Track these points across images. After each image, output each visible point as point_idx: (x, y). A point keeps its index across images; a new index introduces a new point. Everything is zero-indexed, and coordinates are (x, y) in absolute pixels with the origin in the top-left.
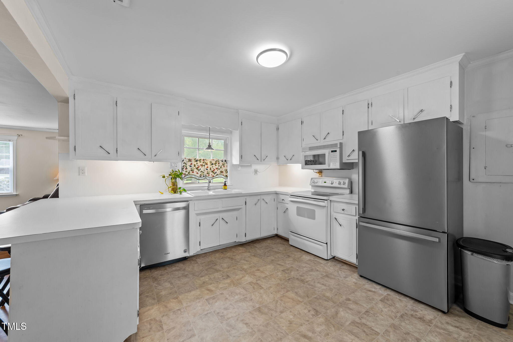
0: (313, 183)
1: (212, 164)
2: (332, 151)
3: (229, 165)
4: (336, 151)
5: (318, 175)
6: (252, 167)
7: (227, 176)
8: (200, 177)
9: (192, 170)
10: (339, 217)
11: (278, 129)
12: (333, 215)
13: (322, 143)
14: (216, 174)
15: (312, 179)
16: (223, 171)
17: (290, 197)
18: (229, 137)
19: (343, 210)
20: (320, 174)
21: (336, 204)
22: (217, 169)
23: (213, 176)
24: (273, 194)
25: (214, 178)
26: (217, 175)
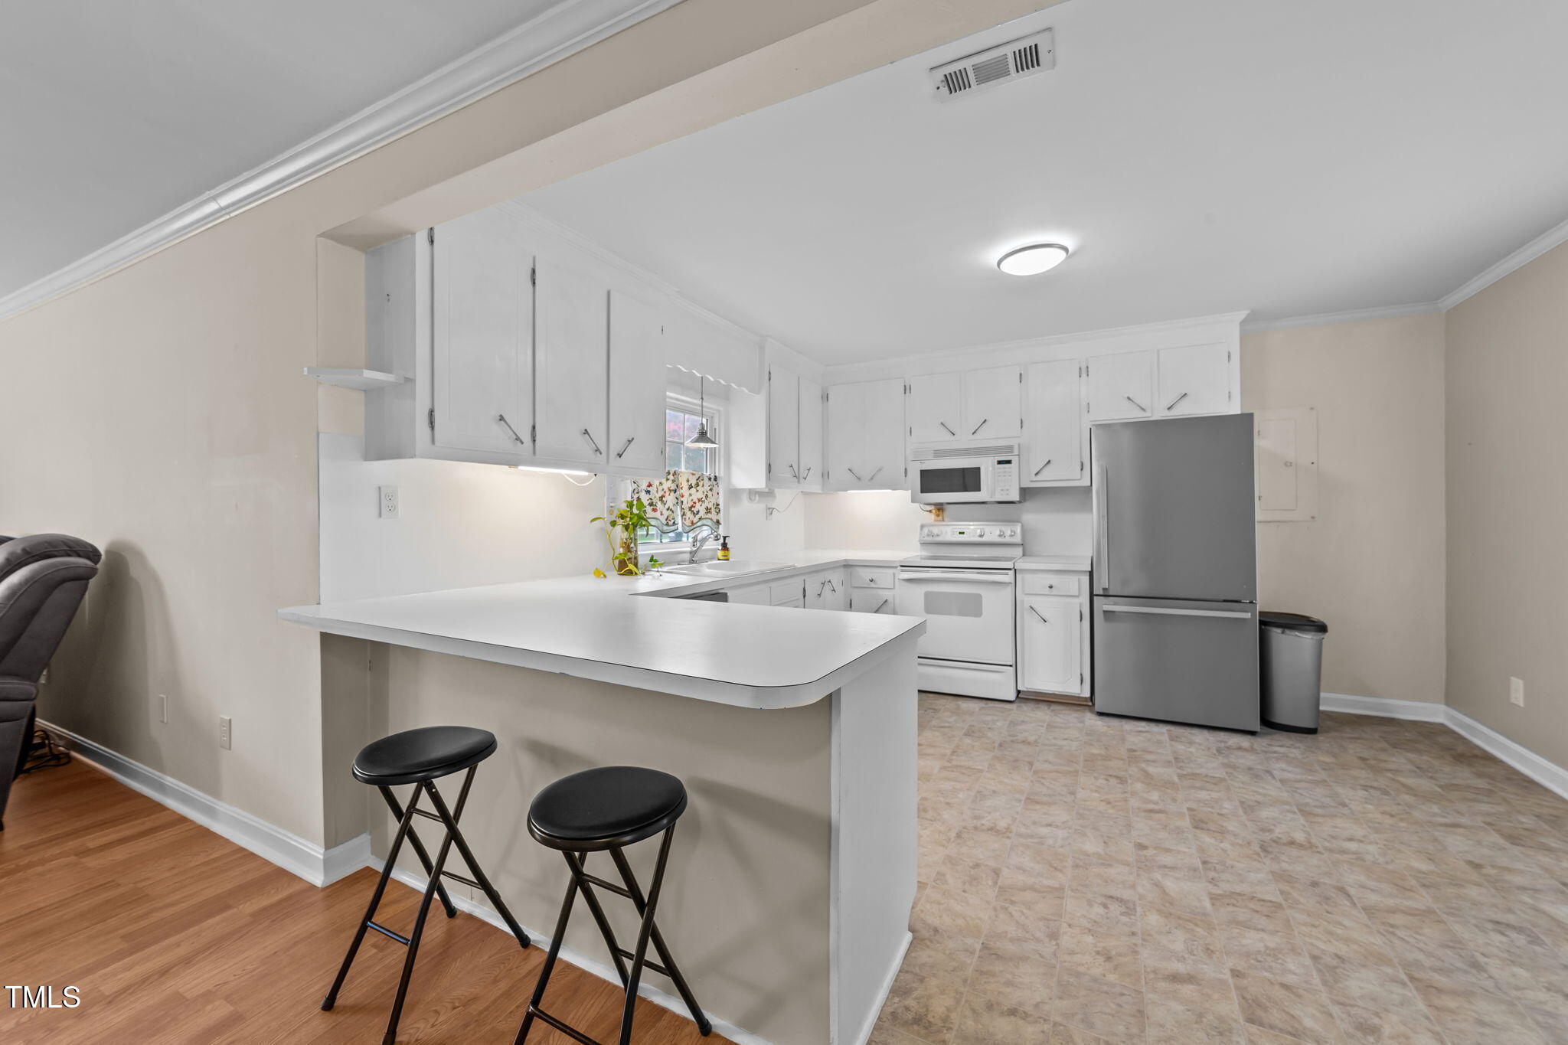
0: (928, 535)
1: (691, 487)
2: (1000, 462)
3: (721, 489)
4: (1009, 462)
5: (932, 517)
6: (775, 497)
7: (718, 522)
8: (667, 525)
9: (652, 503)
10: (1041, 604)
11: (826, 397)
12: (1022, 602)
13: (964, 441)
14: (698, 516)
15: (922, 527)
16: (711, 509)
17: (902, 571)
18: (721, 409)
19: (1051, 587)
20: (938, 516)
21: (1029, 577)
22: (701, 503)
23: (693, 523)
24: (837, 567)
25: (695, 526)
26: (700, 519)
